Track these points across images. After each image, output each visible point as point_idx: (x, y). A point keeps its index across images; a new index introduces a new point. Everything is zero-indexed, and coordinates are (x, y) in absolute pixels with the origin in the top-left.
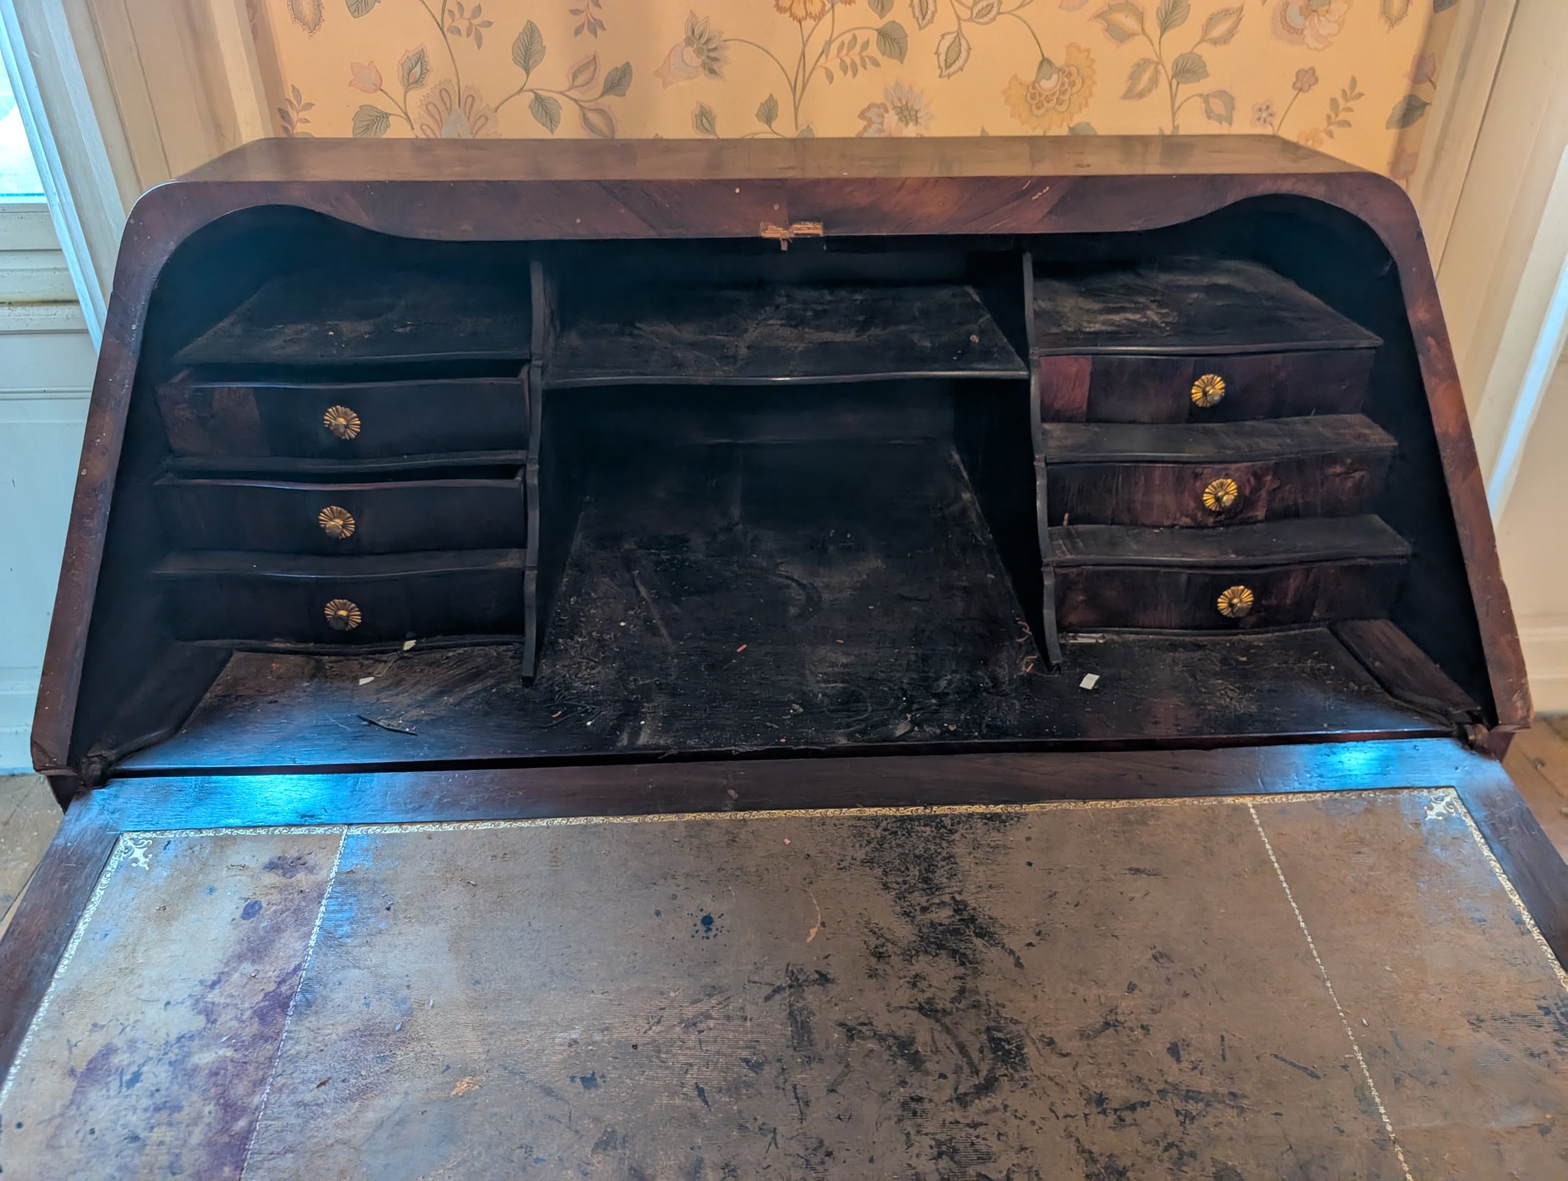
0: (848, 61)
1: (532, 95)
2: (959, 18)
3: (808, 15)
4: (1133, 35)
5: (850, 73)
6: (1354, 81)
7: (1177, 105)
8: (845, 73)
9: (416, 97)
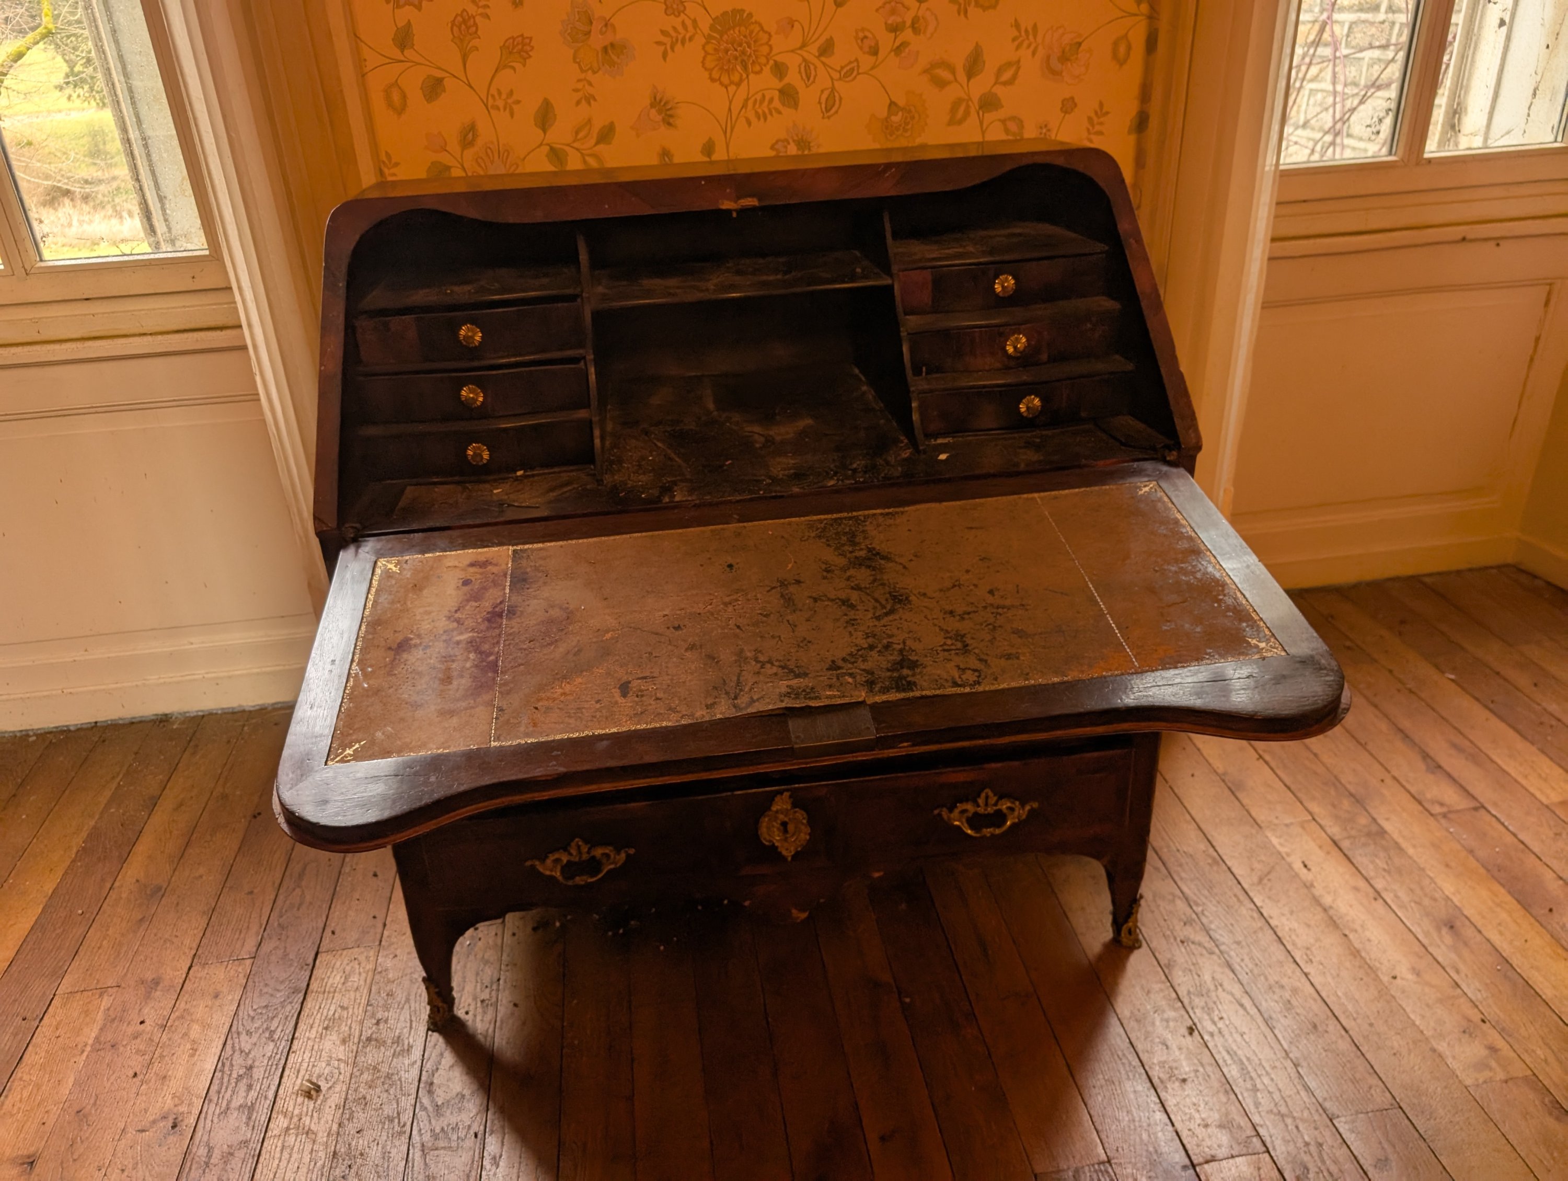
0: (760, 111)
1: (548, 148)
2: (832, 79)
3: (732, 83)
4: (949, 83)
5: (762, 119)
6: (1101, 105)
7: (984, 127)
8: (759, 119)
9: (469, 153)
